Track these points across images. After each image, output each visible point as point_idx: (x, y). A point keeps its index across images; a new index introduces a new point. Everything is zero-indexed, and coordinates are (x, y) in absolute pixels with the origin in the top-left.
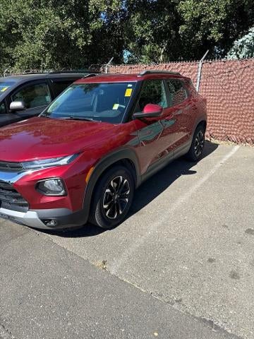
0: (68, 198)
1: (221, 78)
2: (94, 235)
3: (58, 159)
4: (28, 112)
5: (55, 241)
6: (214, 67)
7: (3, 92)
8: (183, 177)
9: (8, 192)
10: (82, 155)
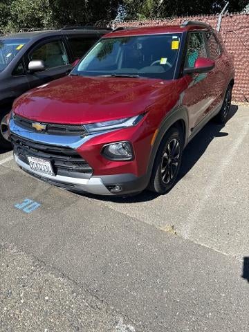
0: (134, 162)
1: (242, 33)
2: (149, 200)
3: (121, 121)
4: (50, 72)
5: (110, 207)
6: (235, 21)
7: (19, 51)
8: (216, 140)
9: (68, 158)
10: (146, 115)
